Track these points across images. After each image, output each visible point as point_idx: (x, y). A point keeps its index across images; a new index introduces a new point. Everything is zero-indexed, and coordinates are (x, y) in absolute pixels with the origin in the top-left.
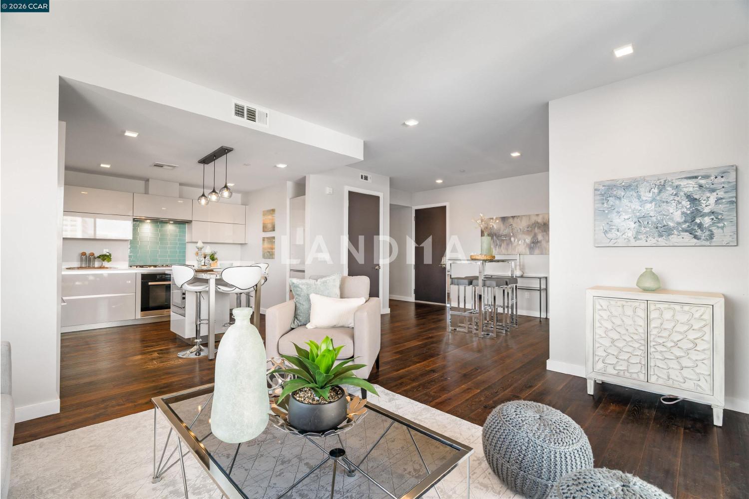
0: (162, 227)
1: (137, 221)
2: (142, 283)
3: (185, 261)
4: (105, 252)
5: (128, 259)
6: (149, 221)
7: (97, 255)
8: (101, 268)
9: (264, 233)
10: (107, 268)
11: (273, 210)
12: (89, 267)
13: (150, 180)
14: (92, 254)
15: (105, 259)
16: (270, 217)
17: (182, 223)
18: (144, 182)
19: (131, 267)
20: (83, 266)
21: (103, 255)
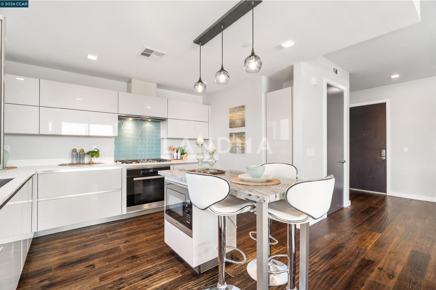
0: (141, 125)
1: (121, 118)
2: (127, 178)
3: (160, 156)
4: (93, 148)
5: (113, 154)
6: (131, 119)
7: (86, 151)
8: (90, 164)
9: (230, 128)
10: (96, 163)
11: (243, 107)
12: (79, 164)
13: (133, 80)
14: (82, 151)
15: (94, 156)
16: (239, 113)
17: (158, 121)
18: (126, 83)
19: (116, 162)
20: (75, 163)
21: (92, 152)
